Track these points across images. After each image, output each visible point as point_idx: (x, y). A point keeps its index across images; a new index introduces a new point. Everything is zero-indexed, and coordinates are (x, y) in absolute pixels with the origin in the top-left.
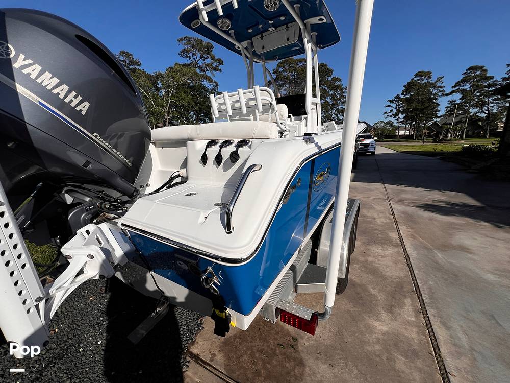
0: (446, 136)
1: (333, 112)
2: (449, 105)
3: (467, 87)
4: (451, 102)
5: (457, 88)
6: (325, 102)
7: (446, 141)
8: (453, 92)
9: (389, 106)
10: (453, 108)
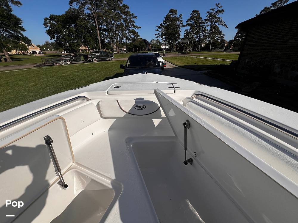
0: (186, 50)
1: (127, 31)
2: (186, 33)
3: (192, 22)
4: (186, 30)
5: (188, 22)
6: (120, 24)
7: (186, 53)
8: (187, 25)
9: (157, 30)
10: (187, 34)
